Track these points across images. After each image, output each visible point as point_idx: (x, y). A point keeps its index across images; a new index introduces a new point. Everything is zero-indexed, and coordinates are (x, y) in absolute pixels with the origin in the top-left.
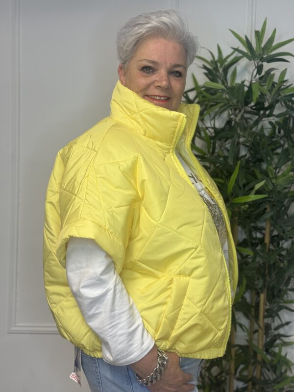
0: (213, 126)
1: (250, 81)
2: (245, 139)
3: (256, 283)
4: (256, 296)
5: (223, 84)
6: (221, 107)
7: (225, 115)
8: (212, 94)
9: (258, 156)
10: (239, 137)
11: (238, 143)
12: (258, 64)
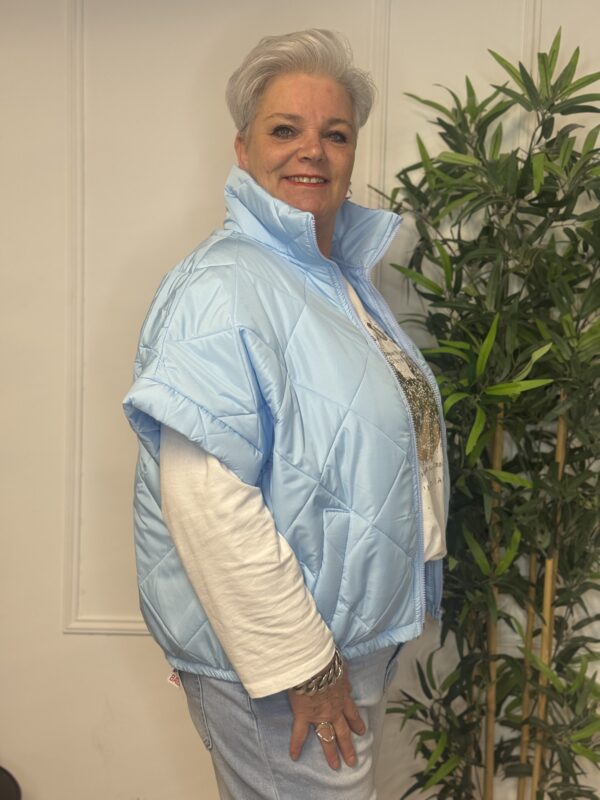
0: (456, 237)
1: (527, 151)
2: (517, 262)
3: (539, 538)
4: (539, 565)
5: (477, 156)
6: (472, 201)
7: (480, 216)
8: (455, 176)
9: (543, 294)
10: (506, 260)
11: (506, 272)
12: (543, 115)
